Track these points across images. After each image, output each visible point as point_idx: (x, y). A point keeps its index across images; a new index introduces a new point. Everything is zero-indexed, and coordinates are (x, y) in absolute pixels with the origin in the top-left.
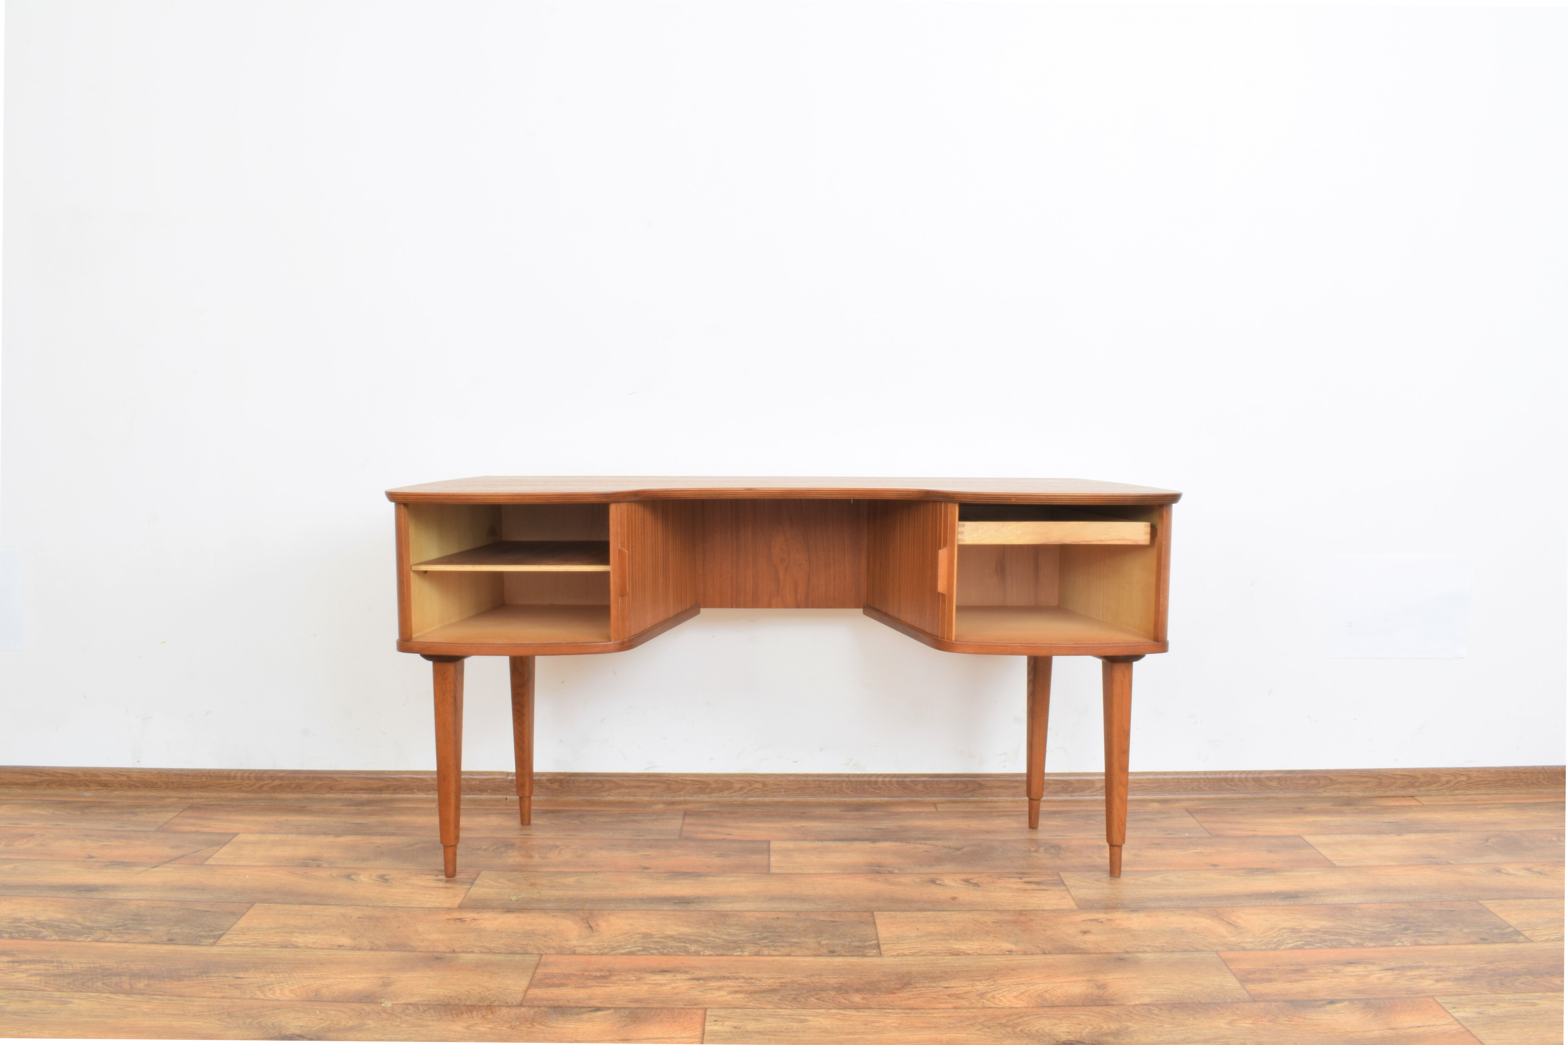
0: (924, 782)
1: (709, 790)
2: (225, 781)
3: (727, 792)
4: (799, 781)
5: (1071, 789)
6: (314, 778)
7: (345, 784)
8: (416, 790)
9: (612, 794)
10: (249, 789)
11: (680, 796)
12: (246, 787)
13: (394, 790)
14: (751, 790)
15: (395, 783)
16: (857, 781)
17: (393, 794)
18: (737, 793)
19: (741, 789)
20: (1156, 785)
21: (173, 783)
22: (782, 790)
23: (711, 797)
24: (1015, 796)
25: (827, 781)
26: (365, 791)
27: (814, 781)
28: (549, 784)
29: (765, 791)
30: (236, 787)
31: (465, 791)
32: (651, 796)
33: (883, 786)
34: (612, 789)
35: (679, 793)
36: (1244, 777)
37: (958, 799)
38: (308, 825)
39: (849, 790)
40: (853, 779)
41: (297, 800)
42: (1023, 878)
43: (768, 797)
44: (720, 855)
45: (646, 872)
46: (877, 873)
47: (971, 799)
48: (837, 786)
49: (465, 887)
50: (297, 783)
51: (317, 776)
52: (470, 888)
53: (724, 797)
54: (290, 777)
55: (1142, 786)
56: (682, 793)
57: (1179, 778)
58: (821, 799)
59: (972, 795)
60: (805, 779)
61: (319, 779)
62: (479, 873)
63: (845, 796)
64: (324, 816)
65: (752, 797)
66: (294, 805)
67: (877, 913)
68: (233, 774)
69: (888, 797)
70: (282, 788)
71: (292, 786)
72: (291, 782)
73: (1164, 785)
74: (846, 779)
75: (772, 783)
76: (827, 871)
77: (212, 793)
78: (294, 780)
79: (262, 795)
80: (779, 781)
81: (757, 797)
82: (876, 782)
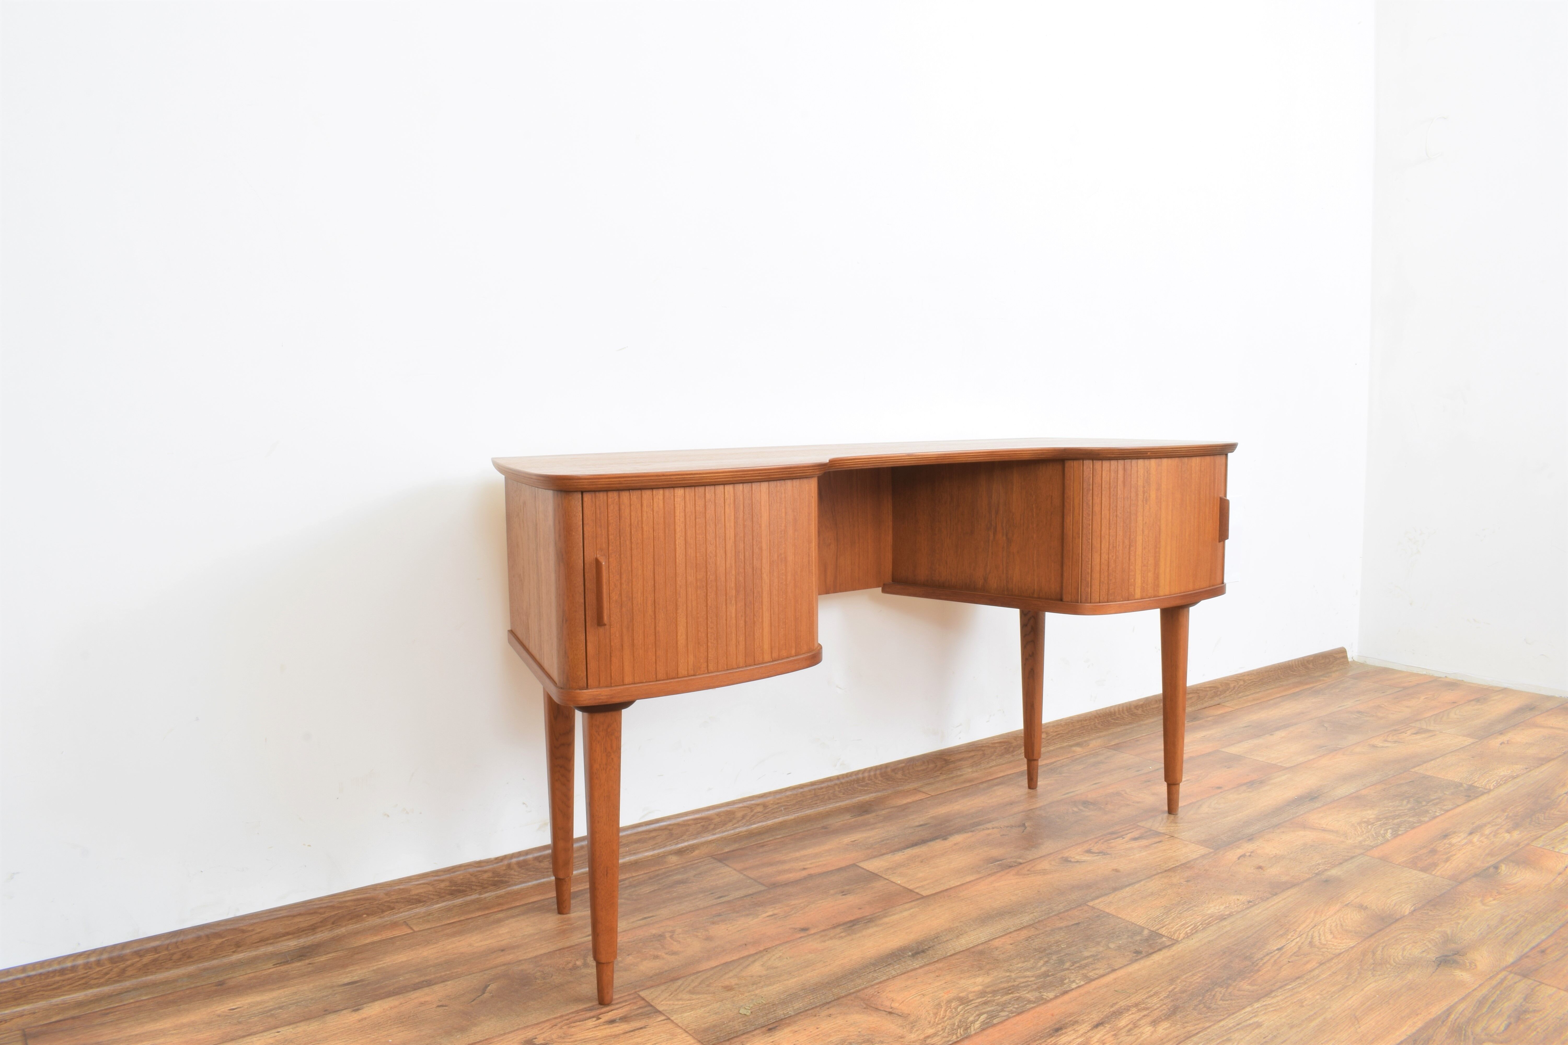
0: (902, 769)
1: (712, 826)
3: (730, 824)
4: (796, 795)
6: (208, 937)
7: (259, 933)
8: (365, 916)
11: (684, 841)
12: (95, 979)
13: (333, 923)
14: (753, 816)
15: (333, 913)
16: (847, 782)
17: (332, 929)
18: (740, 823)
19: (743, 817)
22: (782, 808)
23: (715, 834)
25: (822, 788)
26: (290, 936)
27: (810, 791)
29: (766, 813)
31: (433, 899)
32: (654, 849)
35: (683, 838)
36: (1121, 709)
37: (932, 780)
38: (280, 1008)
39: (841, 793)
40: (843, 781)
41: (190, 976)
42: (1124, 837)
43: (770, 820)
44: (844, 893)
45: (814, 934)
46: (1010, 867)
47: (942, 778)
48: (831, 791)
49: (659, 1019)
50: (182, 951)
51: (213, 931)
52: (669, 1019)
53: (728, 831)
54: (168, 945)
55: (1059, 734)
56: (685, 837)
57: (1081, 721)
58: (818, 809)
59: (941, 774)
60: (802, 790)
61: (218, 935)
62: (639, 996)
63: (839, 800)
64: (279, 988)
65: (754, 823)
66: (198, 984)
67: (1091, 904)
68: (69, 964)
69: (875, 792)
70: (157, 965)
71: (175, 957)
72: (172, 951)
73: (1072, 730)
74: (838, 782)
75: (772, 802)
76: (968, 879)
77: (36, 1002)
78: (178, 947)
79: (127, 984)
80: (778, 799)
81: (759, 822)
82: (863, 779)
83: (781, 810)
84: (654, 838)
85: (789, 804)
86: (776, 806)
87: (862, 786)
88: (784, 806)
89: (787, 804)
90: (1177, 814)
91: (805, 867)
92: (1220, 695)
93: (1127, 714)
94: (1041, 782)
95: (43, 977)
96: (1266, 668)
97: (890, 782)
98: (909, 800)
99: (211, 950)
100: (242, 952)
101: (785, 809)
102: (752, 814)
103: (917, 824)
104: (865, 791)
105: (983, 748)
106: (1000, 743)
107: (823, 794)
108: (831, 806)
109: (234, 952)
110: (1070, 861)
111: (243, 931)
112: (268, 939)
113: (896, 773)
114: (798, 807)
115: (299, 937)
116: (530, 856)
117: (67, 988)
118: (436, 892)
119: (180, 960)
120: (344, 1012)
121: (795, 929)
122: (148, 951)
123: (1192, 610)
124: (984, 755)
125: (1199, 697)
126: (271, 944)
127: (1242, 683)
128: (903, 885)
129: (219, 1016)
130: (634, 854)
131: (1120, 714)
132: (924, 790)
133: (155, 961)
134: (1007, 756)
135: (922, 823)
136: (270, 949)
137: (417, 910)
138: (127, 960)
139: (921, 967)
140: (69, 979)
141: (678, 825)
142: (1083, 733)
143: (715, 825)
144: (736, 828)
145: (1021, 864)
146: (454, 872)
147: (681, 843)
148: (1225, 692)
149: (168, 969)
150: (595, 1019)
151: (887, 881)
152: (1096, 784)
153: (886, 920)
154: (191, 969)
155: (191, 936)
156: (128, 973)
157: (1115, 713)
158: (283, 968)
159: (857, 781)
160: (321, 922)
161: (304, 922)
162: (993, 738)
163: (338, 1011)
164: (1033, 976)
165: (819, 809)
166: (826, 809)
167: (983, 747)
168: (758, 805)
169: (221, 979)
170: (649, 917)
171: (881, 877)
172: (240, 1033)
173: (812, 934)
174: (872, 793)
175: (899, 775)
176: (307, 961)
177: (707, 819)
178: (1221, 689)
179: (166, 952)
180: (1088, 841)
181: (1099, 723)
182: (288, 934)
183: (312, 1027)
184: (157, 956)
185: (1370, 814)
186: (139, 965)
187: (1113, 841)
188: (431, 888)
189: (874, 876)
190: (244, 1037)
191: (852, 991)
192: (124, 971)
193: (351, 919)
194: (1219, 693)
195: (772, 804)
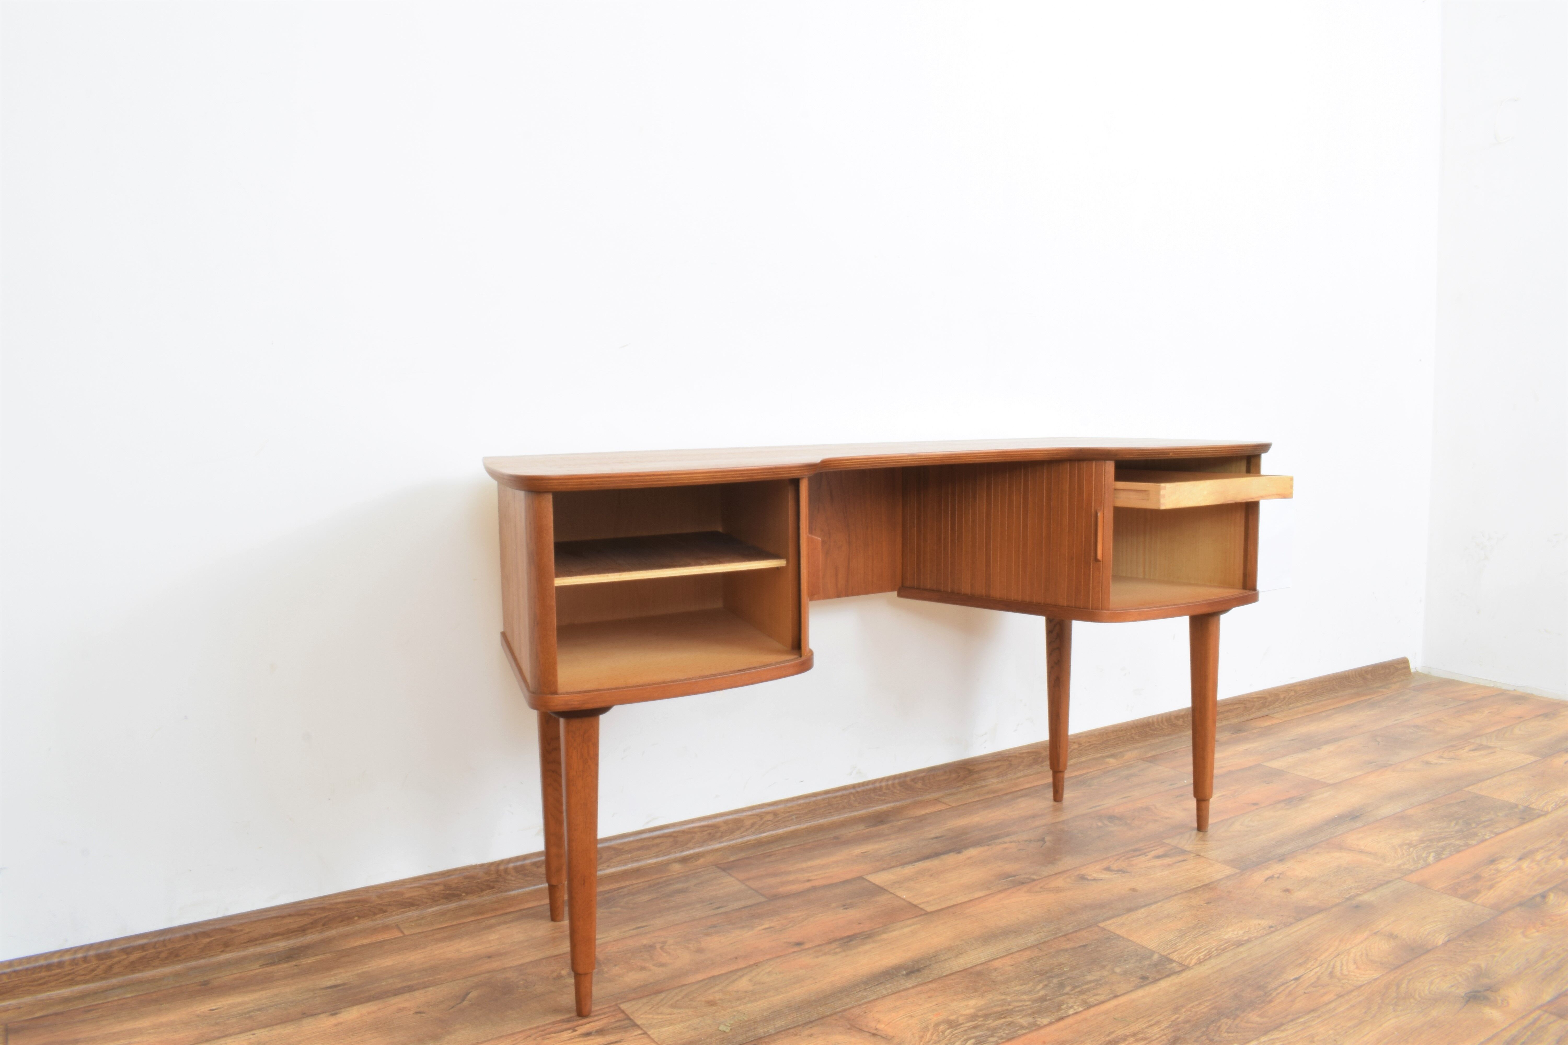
1: (719, 834)
2: (43, 974)
3: (738, 832)
4: (809, 803)
6: (196, 936)
7: (247, 933)
8: (356, 918)
10: (88, 977)
11: (689, 849)
12: (82, 975)
13: (324, 925)
14: (763, 824)
15: (324, 915)
16: (864, 791)
17: (322, 931)
18: (749, 832)
19: (753, 825)
22: (794, 817)
23: (722, 842)
25: (836, 797)
26: (280, 937)
27: (823, 800)
29: (777, 822)
30: (66, 979)
31: (426, 903)
32: (657, 856)
33: (887, 791)
34: (611, 858)
35: (688, 846)
36: (1160, 720)
37: (954, 790)
38: (259, 1010)
40: (859, 790)
41: (177, 975)
42: (1147, 854)
43: (781, 829)
44: (845, 907)
45: (808, 949)
46: (1023, 883)
47: (965, 788)
48: (846, 800)
49: (636, 1033)
50: (169, 949)
51: (201, 930)
52: (645, 1033)
53: (736, 839)
54: (156, 943)
56: (690, 845)
57: (1116, 731)
58: (832, 818)
59: (964, 784)
60: (814, 799)
61: (206, 934)
62: (620, 1009)
64: (262, 990)
65: (764, 832)
66: (183, 983)
67: (1102, 925)
68: (55, 960)
69: (893, 802)
70: (145, 963)
71: (163, 955)
72: (159, 950)
73: (1107, 741)
74: (853, 791)
75: (783, 811)
76: (976, 895)
77: (22, 997)
78: (165, 946)
79: (114, 981)
80: (789, 808)
81: (769, 831)
82: (881, 788)
84: (657, 845)
85: (800, 813)
87: (880, 795)
90: (1207, 831)
91: (810, 878)
92: (1269, 706)
93: (1166, 724)
94: (1067, 795)
95: (29, 972)
96: (1320, 678)
97: (909, 792)
98: (928, 811)
99: (199, 949)
100: (230, 951)
101: (796, 818)
102: (761, 823)
103: (932, 836)
104: (882, 800)
105: (1010, 759)
106: (1028, 753)
107: (837, 804)
108: (845, 816)
109: (222, 952)
110: (1087, 879)
111: (232, 931)
112: (257, 939)
113: (915, 783)
115: (288, 938)
116: (528, 862)
117: (53, 984)
118: (430, 895)
119: (167, 958)
120: (322, 1016)
121: (789, 943)
122: (135, 949)
123: (1223, 618)
124: (1011, 765)
125: (1246, 708)
126: (260, 944)
127: (1292, 693)
128: (908, 900)
129: (198, 1016)
130: (637, 861)
131: (1159, 725)
132: (946, 800)
133: (141, 959)
134: (1036, 767)
135: (937, 835)
136: (259, 949)
137: (410, 914)
138: (114, 957)
139: (913, 987)
140: (55, 975)
141: (683, 832)
142: (1118, 744)
143: (722, 832)
144: (745, 836)
145: (1034, 880)
146: (449, 876)
147: (687, 851)
148: (1274, 703)
149: (155, 967)
150: (570, 1031)
151: (892, 896)
152: (1125, 797)
153: (885, 936)
154: (178, 967)
155: (178, 935)
156: (115, 970)
157: (1153, 723)
158: (269, 969)
159: (874, 790)
160: (312, 923)
162: (1021, 748)
163: (316, 1014)
164: (1029, 1000)
165: (834, 818)
166: (840, 818)
167: (1009, 757)
168: (768, 813)
169: (206, 978)
170: (642, 927)
171: (887, 890)
172: (216, 1034)
173: (806, 949)
174: (889, 803)
175: (919, 785)
176: (294, 963)
177: (715, 827)
178: (1269, 699)
179: (153, 951)
180: (1108, 858)
181: (1135, 734)
182: (277, 934)
183: (288, 1030)
184: (144, 954)
185: (1414, 835)
186: (126, 962)
187: (1135, 858)
188: (424, 892)
189: (880, 890)
190: (219, 1038)
191: (838, 1010)
192: (110, 968)
193: (342, 921)
194: (1267, 704)
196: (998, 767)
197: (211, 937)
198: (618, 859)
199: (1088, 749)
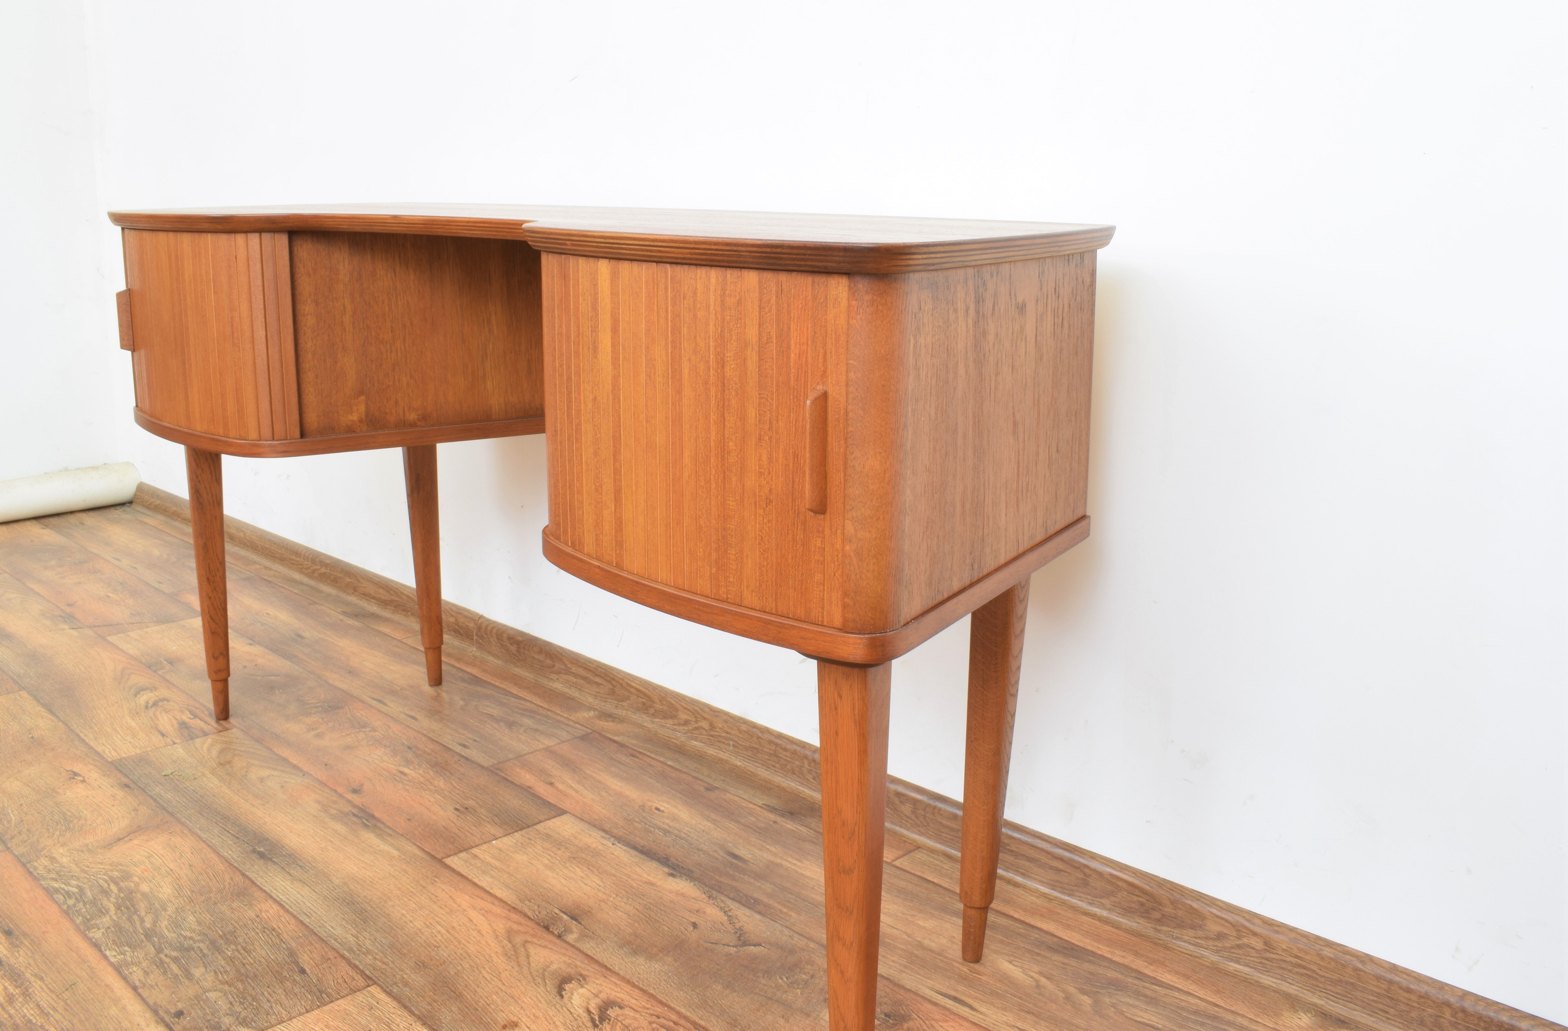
0: (915, 802)
3: (670, 720)
4: (752, 736)
5: (1157, 915)
9: (560, 680)
13: (395, 607)
14: (696, 727)
15: (396, 599)
18: (681, 728)
20: (1335, 976)
21: (266, 548)
22: (731, 743)
24: (1053, 887)
27: (770, 742)
28: (509, 645)
29: (712, 734)
30: (299, 566)
34: (561, 673)
35: (623, 703)
39: (811, 776)
55: (1304, 967)
60: (760, 734)
63: (805, 783)
75: (720, 726)
83: (730, 745)
84: (598, 684)
85: (740, 743)
86: (724, 734)
88: (734, 741)
89: (739, 741)
107: (785, 760)
113: (901, 802)
114: (750, 755)
143: (656, 710)
161: (384, 595)
165: (777, 777)
168: (705, 718)
177: (651, 698)
182: (374, 598)
193: (403, 610)
195: (720, 728)
196: (1059, 870)
197: (350, 579)
198: (566, 677)
199: (1290, 971)
